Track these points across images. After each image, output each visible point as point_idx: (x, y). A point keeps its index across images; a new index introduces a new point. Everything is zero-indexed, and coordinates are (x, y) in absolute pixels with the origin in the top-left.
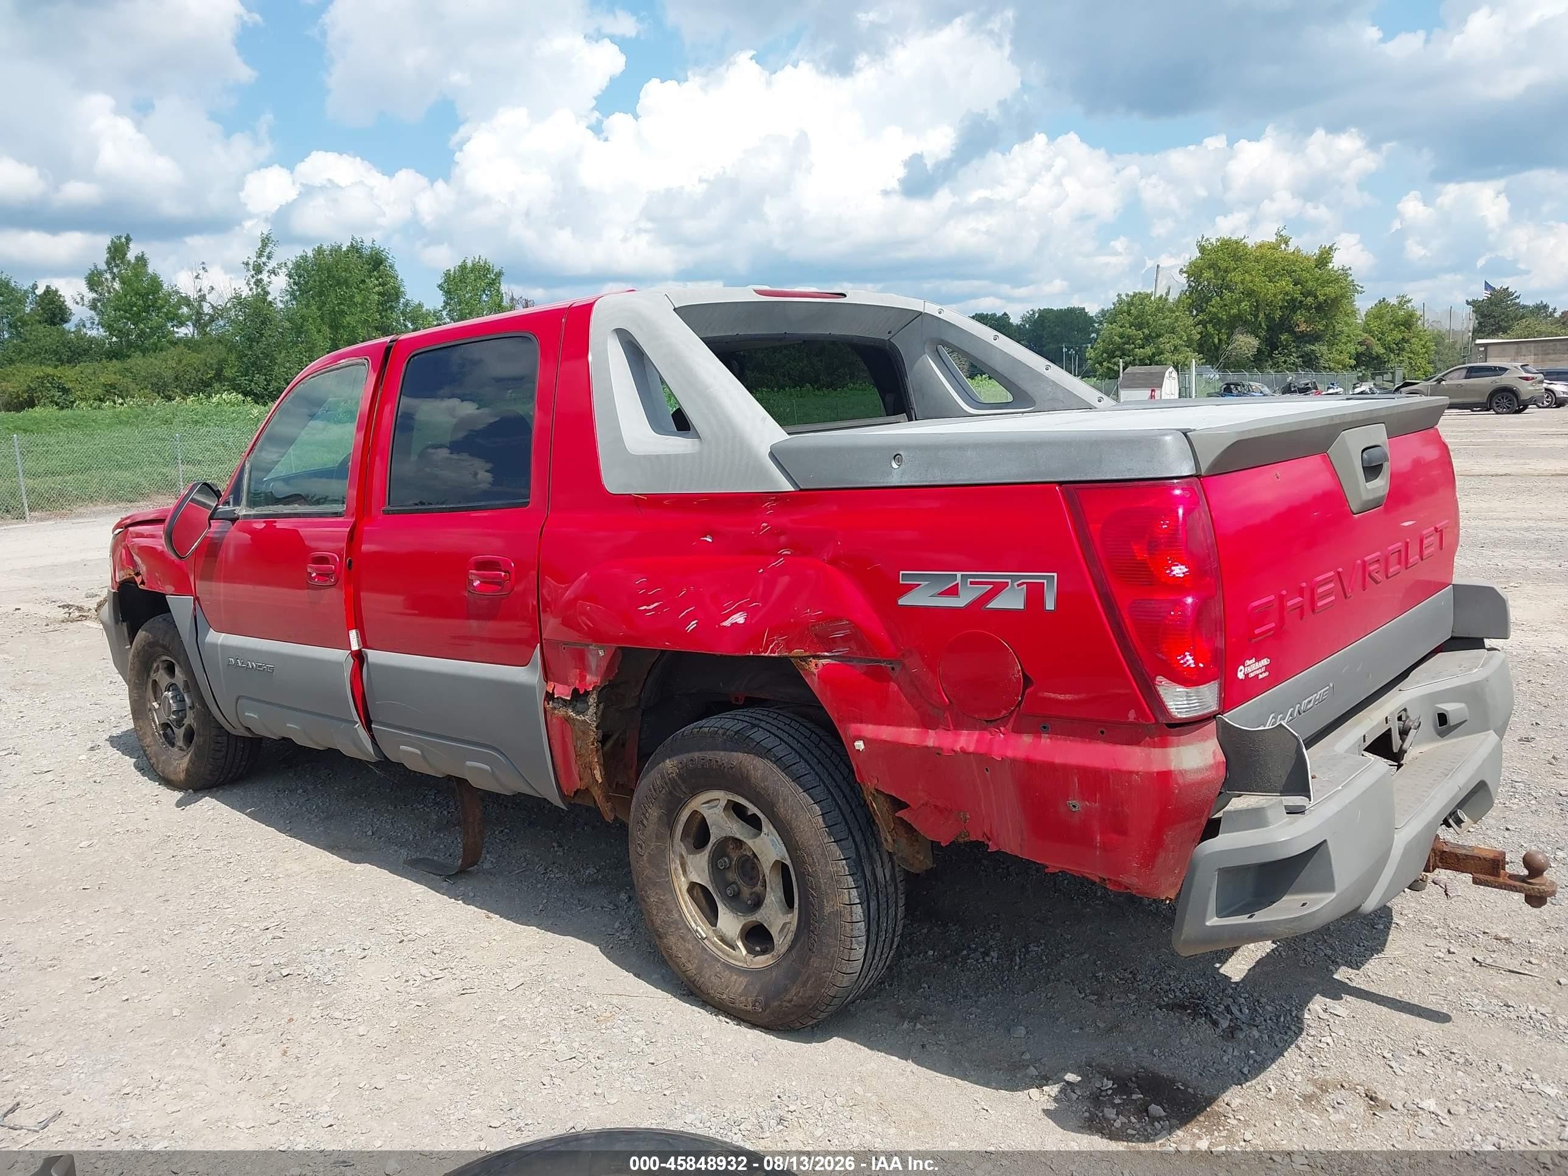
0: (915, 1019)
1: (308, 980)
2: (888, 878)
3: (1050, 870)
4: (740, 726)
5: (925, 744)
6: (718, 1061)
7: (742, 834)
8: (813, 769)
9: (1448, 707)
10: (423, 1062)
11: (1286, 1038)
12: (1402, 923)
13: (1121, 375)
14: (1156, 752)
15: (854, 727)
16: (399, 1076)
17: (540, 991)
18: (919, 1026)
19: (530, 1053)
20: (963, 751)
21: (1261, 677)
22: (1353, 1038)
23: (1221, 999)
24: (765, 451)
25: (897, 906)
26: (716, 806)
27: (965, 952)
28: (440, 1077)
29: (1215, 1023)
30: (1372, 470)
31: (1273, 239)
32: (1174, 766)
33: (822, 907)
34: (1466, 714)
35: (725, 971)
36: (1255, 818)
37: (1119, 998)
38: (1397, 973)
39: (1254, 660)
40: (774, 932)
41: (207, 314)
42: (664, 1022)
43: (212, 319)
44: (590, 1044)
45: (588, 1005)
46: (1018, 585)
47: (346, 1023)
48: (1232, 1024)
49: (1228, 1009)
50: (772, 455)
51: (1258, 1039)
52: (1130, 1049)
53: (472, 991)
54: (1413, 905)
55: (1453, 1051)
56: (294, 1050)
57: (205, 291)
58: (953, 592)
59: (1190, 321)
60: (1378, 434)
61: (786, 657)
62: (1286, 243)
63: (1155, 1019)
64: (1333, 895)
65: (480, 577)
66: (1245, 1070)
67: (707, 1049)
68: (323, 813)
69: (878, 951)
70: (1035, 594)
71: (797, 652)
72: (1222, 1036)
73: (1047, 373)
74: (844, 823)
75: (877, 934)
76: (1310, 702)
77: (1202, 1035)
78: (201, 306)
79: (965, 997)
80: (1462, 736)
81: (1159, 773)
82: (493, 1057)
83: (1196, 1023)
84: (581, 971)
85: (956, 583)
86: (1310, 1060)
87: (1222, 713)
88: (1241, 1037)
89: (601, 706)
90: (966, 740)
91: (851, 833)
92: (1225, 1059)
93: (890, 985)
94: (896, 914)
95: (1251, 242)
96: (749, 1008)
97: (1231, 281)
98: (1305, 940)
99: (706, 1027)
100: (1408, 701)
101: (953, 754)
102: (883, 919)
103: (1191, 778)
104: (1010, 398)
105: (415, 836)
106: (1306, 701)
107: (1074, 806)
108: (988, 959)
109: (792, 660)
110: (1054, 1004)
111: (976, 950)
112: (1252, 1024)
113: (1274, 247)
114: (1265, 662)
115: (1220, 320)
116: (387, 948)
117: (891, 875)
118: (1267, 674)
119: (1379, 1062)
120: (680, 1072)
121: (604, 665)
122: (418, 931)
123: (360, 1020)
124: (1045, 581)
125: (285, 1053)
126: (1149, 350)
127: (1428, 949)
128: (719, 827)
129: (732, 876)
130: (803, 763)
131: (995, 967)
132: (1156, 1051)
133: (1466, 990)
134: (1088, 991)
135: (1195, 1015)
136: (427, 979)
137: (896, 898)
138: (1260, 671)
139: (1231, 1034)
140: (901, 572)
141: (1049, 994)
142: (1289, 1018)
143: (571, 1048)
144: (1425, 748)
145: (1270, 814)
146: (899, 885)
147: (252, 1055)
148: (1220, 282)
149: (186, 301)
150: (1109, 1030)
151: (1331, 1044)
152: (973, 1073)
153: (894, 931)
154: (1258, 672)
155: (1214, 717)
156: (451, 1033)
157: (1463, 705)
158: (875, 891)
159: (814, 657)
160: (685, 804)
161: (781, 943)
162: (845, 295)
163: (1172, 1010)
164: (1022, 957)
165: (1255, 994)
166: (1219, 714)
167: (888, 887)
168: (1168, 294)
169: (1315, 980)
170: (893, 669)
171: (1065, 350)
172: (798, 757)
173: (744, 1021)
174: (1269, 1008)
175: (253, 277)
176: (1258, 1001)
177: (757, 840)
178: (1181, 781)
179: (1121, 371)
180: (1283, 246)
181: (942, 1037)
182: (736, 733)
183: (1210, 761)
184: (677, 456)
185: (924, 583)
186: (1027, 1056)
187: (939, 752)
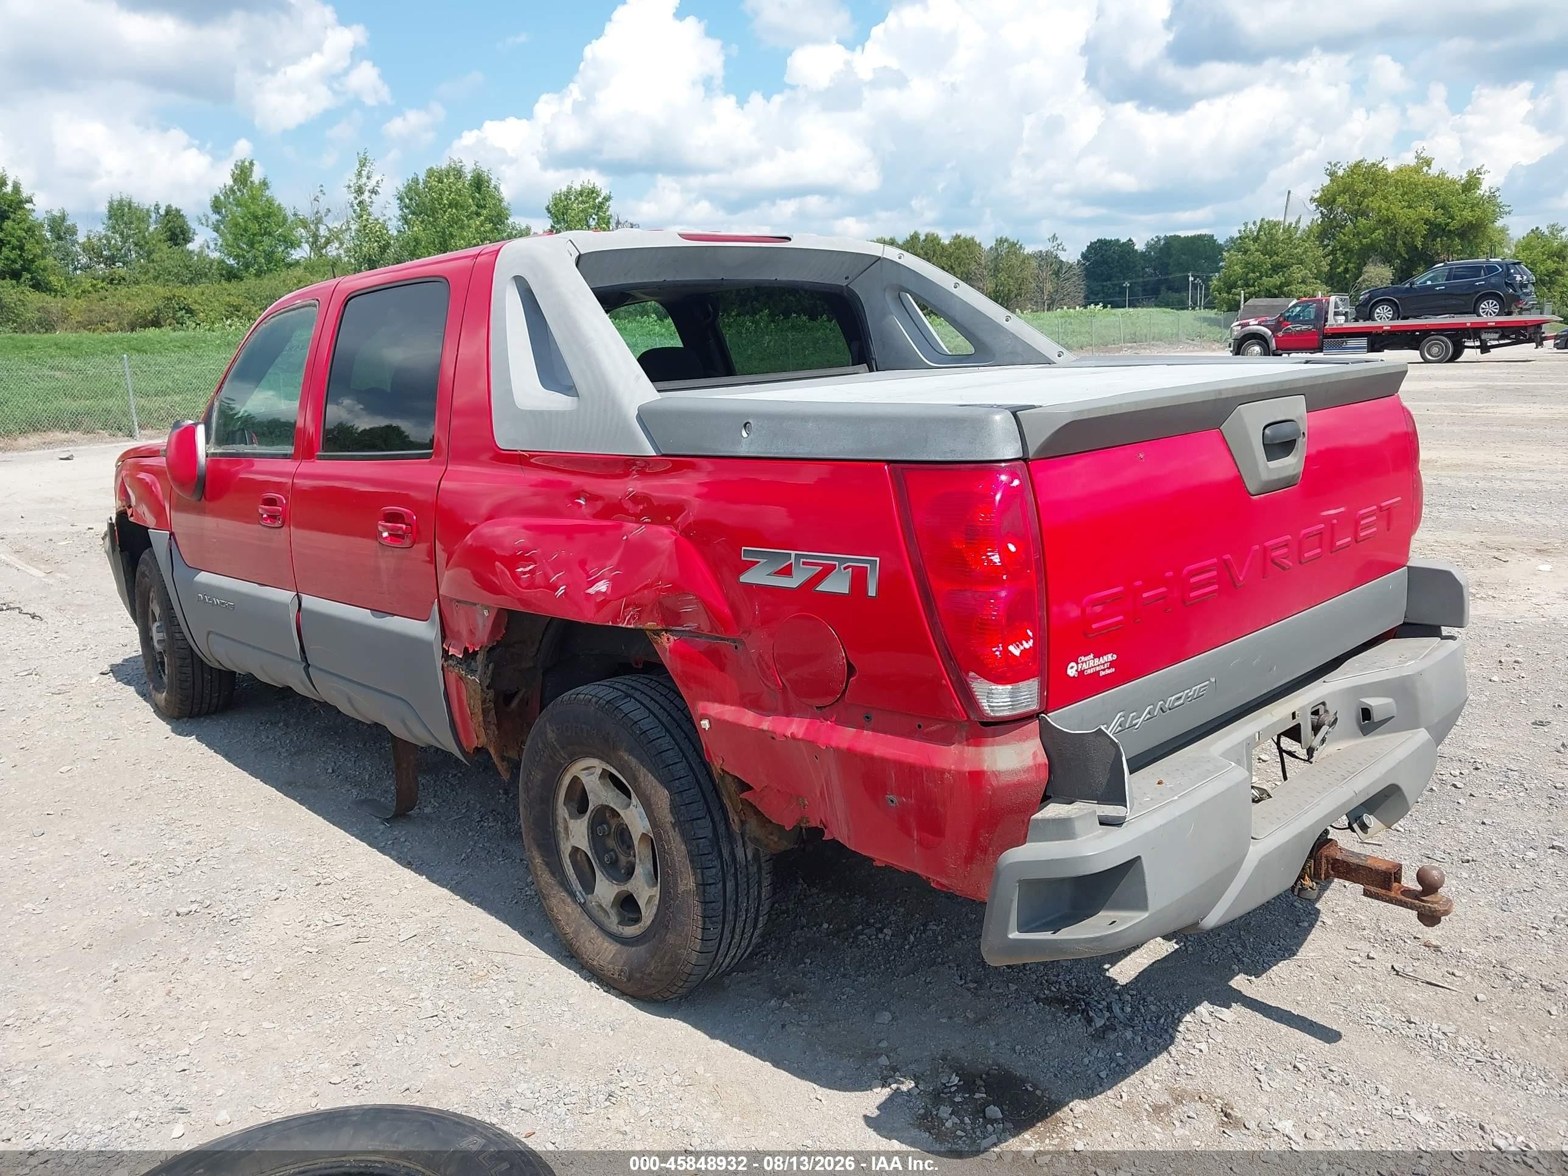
0: (785, 996)
1: (216, 920)
2: (750, 857)
3: (877, 863)
4: (616, 694)
5: (760, 727)
6: (573, 1029)
7: (615, 804)
8: (678, 744)
9: (1372, 702)
10: (293, 1010)
11: (1159, 1041)
12: (1329, 922)
13: (1242, 307)
14: (970, 751)
15: (702, 706)
16: (266, 1025)
17: (429, 943)
18: (786, 1004)
19: (395, 1009)
20: (793, 736)
21: (1102, 673)
22: (1230, 1046)
23: (1107, 996)
24: (633, 413)
25: (760, 886)
26: (593, 774)
27: (860, 927)
28: (302, 1028)
29: (1090, 1021)
30: (1277, 447)
31: (1412, 162)
32: (987, 766)
33: (676, 884)
34: (1394, 710)
35: (598, 938)
36: (1063, 829)
37: (998, 988)
38: (1302, 977)
39: (1092, 656)
40: (642, 903)
41: (324, 236)
42: (537, 984)
43: (328, 242)
44: (457, 1002)
45: (469, 961)
46: (845, 568)
47: (235, 966)
48: (1108, 1023)
49: (1109, 1008)
50: (639, 418)
51: (1128, 1041)
52: (992, 1043)
53: (367, 940)
54: (1349, 902)
55: (1332, 1068)
56: (179, 990)
57: (323, 212)
58: (787, 571)
59: (1320, 252)
60: (1295, 408)
61: (641, 630)
62: (1429, 165)
63: (1028, 1013)
64: (1146, 915)
65: (387, 529)
66: (1103, 1074)
67: (568, 1015)
68: (294, 748)
69: (737, 931)
70: (859, 578)
71: (650, 625)
72: (1093, 1036)
73: (1007, 325)
74: (702, 802)
75: (735, 914)
76: (1180, 698)
77: (1071, 1033)
78: (317, 229)
79: (844, 976)
80: (1390, 733)
81: (970, 773)
82: (359, 1010)
83: (1068, 1020)
84: (476, 925)
85: (789, 562)
86: (1176, 1068)
87: (1046, 712)
88: (1112, 1038)
89: (491, 666)
90: (796, 727)
91: (709, 811)
92: (1086, 1061)
93: (773, 958)
94: (759, 894)
95: (1391, 166)
96: (616, 976)
97: (1368, 206)
98: (1219, 935)
99: (576, 992)
100: (1329, 694)
101: (784, 739)
102: (742, 899)
103: (1004, 780)
104: (971, 350)
105: (371, 776)
106: (1173, 698)
107: (892, 801)
108: (880, 936)
109: (647, 632)
110: (930, 989)
111: (873, 925)
112: (1129, 1023)
113: (1417, 170)
114: (1110, 657)
115: (1350, 250)
116: (302, 891)
117: (754, 855)
118: (1113, 670)
119: (1248, 1073)
120: (532, 1039)
121: (490, 623)
122: (337, 875)
123: (249, 963)
124: (868, 566)
125: (168, 993)
126: (1277, 279)
127: (1347, 952)
128: (595, 794)
129: (611, 843)
130: (668, 738)
131: (886, 945)
132: (1018, 1047)
133: (1372, 1001)
134: (969, 978)
135: (1073, 1010)
136: (328, 925)
137: (760, 878)
138: (1102, 667)
139: (1100, 1035)
140: (743, 548)
141: (929, 979)
142: (1169, 1020)
143: (435, 1005)
144: (1343, 745)
145: (1078, 826)
146: (763, 865)
147: (138, 993)
148: (1356, 207)
149: (305, 224)
150: (977, 1022)
151: (1205, 1050)
152: (823, 1059)
153: (758, 910)
154: (1098, 669)
155: (1038, 715)
156: (329, 983)
157: (1390, 700)
158: (733, 870)
159: (667, 631)
160: (566, 770)
161: (648, 914)
162: (790, 239)
163: (1049, 1005)
164: (918, 935)
165: (1144, 992)
166: (1043, 713)
167: (750, 868)
168: (1298, 222)
169: (1213, 980)
170: (736, 648)
171: (1191, 279)
172: (664, 730)
173: (614, 988)
174: (1153, 1008)
175: (356, 198)
176: (1144, 999)
177: (628, 811)
178: (995, 783)
179: (1242, 302)
180: (1425, 169)
181: (805, 1017)
182: (608, 702)
183: (1029, 762)
184: (557, 412)
185: (763, 561)
186: (884, 1044)
187: (774, 736)
